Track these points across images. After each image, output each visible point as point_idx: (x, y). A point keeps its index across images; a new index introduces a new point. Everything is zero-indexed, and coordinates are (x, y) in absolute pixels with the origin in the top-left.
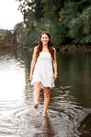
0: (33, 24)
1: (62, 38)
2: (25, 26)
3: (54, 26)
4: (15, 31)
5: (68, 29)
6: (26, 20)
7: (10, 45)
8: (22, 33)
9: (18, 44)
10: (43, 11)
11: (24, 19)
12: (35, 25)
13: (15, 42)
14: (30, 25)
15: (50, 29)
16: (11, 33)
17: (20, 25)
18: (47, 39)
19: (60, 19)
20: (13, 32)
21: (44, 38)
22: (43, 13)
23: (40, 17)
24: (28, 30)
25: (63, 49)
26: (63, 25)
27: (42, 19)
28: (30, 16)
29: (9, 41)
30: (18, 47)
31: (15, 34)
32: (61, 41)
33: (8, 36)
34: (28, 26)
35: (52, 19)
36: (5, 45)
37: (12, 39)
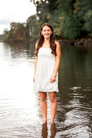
0: (46, 16)
1: (77, 31)
2: (38, 18)
3: (68, 19)
4: (28, 24)
5: (83, 22)
6: (39, 13)
7: (22, 39)
8: (35, 26)
9: (31, 38)
10: (56, 3)
11: (37, 11)
12: (48, 18)
13: (27, 35)
14: (43, 17)
15: (65, 22)
16: (23, 26)
17: (32, 18)
18: (50, 32)
19: (75, 11)
20: (25, 25)
21: (46, 31)
22: (58, 5)
23: (54, 9)
24: (41, 23)
25: (77, 43)
26: (78, 18)
27: (56, 10)
28: (44, 8)
29: (21, 35)
30: (31, 40)
31: (28, 27)
32: (76, 34)
33: (21, 29)
34: (41, 19)
35: (67, 11)
36: (17, 39)
37: (25, 33)
